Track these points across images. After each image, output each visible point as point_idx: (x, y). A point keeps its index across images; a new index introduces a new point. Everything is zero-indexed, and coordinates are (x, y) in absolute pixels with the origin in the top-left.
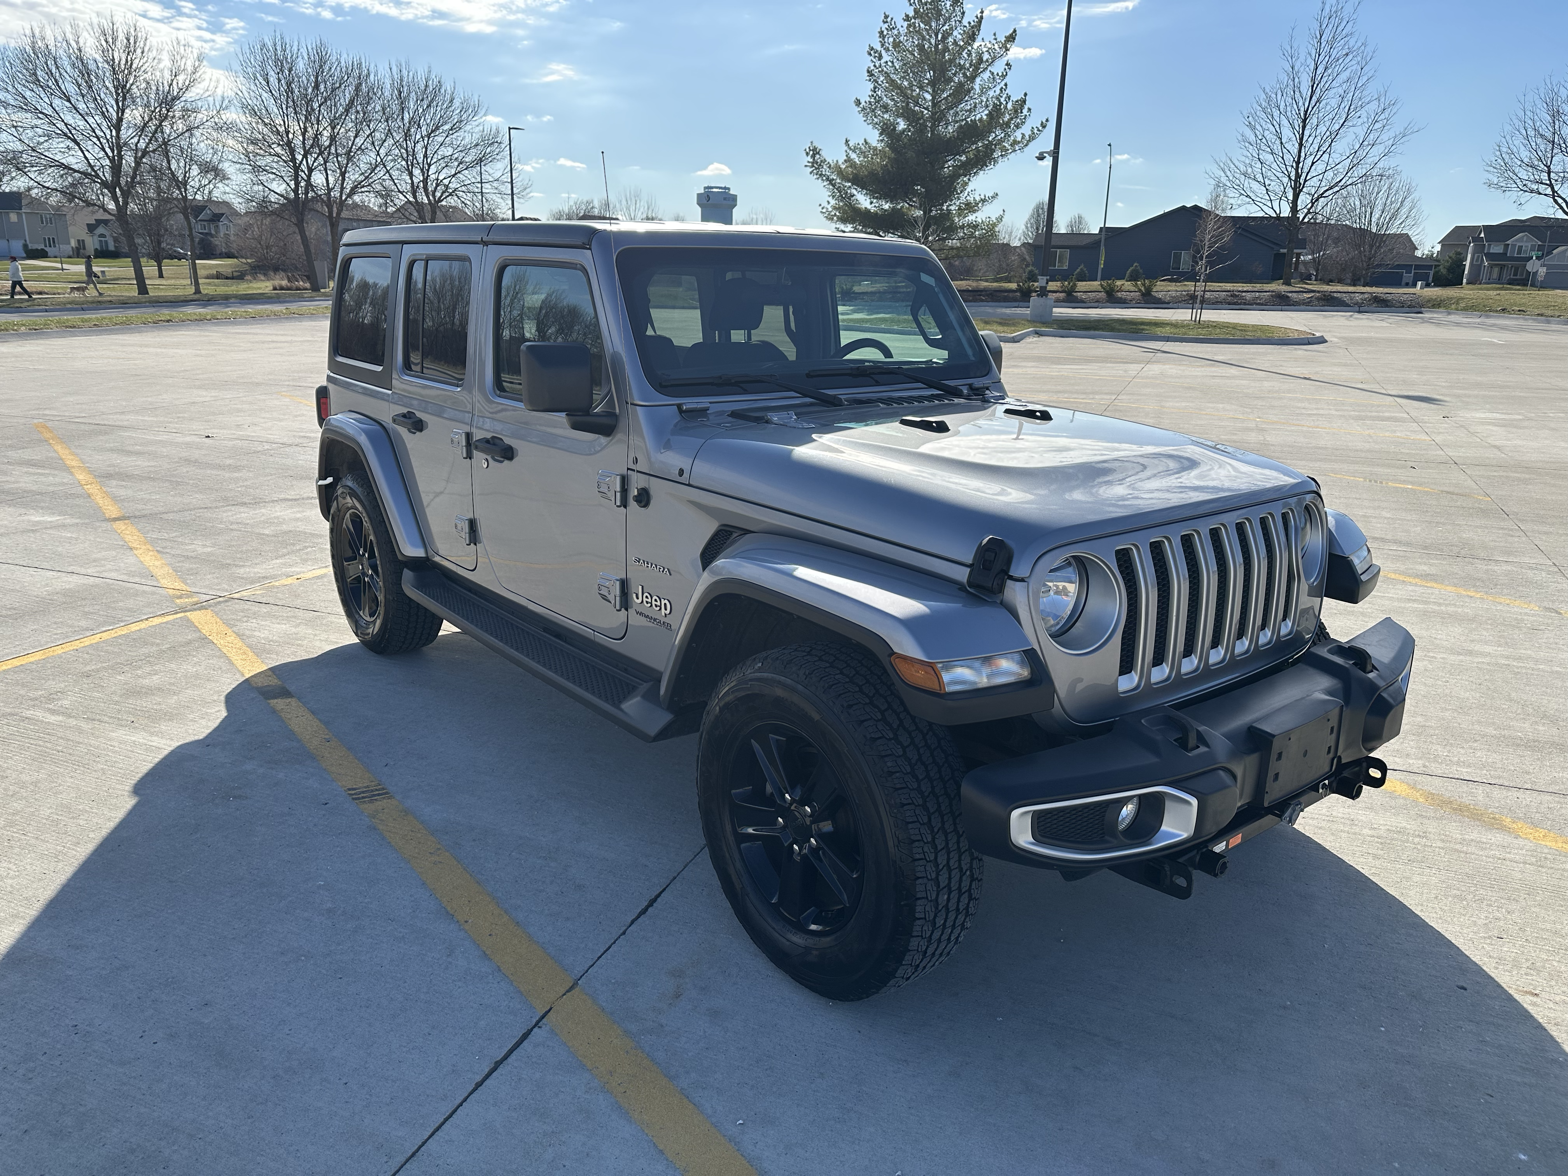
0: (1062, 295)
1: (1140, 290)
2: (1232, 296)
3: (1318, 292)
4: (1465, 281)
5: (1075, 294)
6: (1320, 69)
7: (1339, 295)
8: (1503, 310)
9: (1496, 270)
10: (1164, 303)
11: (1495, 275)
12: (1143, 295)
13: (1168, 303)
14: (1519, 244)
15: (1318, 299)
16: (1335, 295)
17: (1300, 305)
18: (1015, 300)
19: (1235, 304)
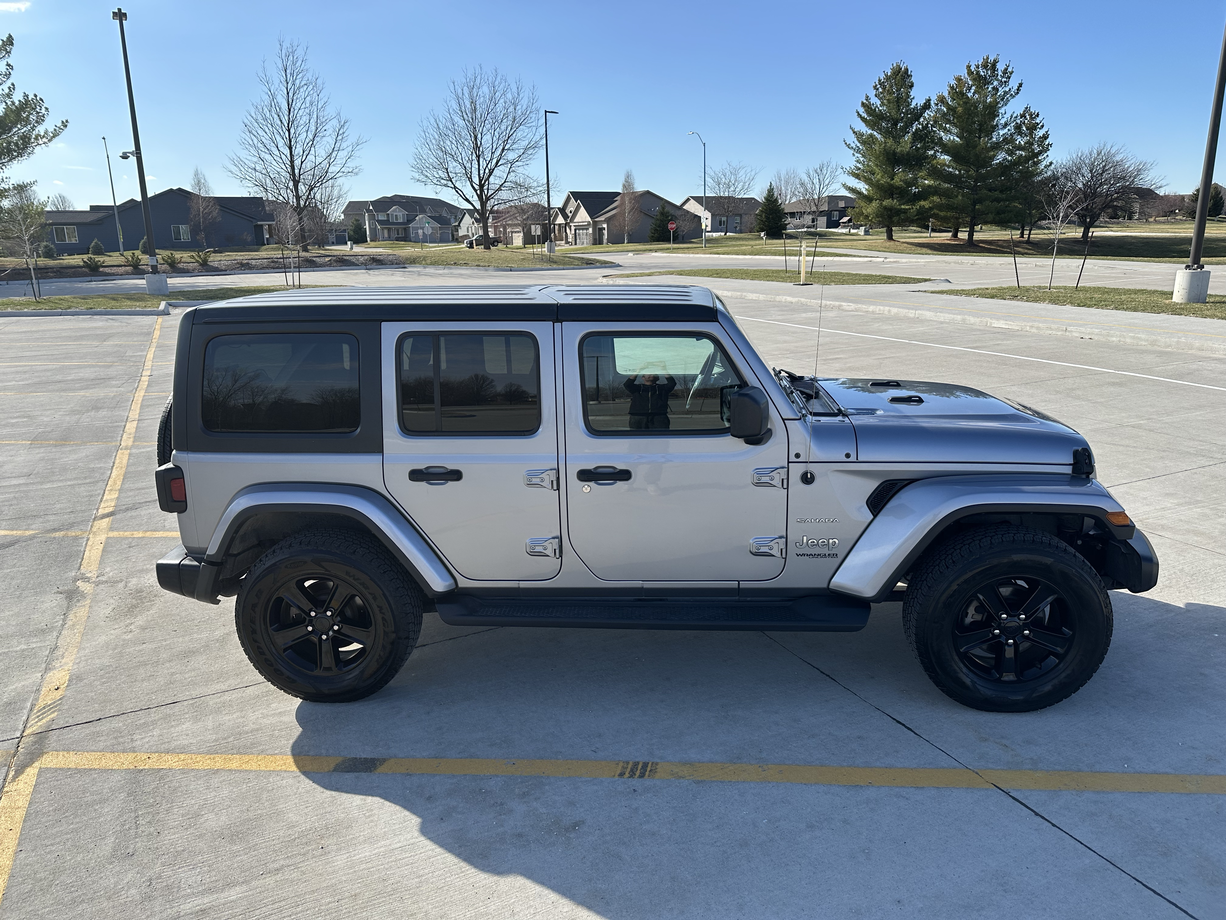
0: (129, 269)
1: (197, 261)
2: (273, 262)
3: (334, 256)
4: (368, 239)
5: (140, 267)
6: (291, 94)
7: (347, 258)
8: (455, 263)
9: (386, 232)
10: (222, 270)
11: (386, 235)
12: (201, 265)
13: (226, 271)
14: (395, 214)
15: (336, 261)
16: (345, 258)
17: (325, 267)
18: (85, 275)
19: (277, 268)
